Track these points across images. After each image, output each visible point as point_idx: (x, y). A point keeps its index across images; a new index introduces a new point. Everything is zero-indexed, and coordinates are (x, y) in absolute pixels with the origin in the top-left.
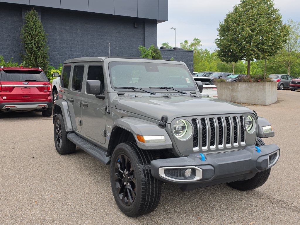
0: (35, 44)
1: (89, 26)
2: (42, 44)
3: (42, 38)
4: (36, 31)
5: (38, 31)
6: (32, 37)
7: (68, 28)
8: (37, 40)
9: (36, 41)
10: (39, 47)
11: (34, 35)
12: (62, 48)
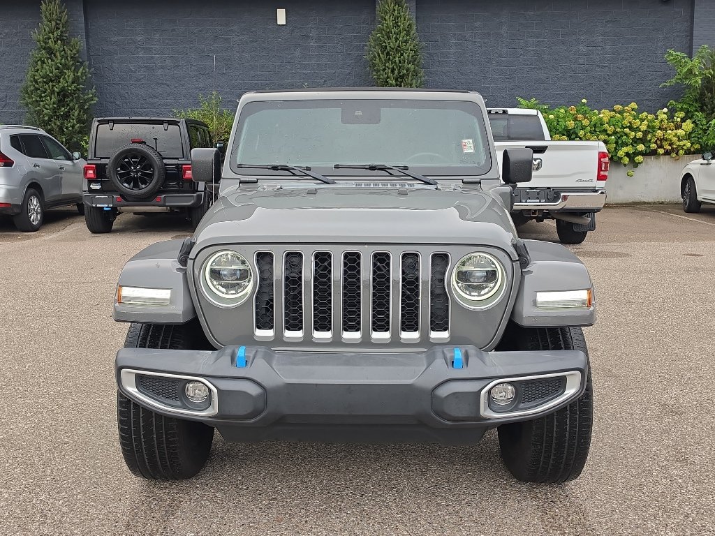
0: (393, 71)
1: (531, 13)
2: (407, 70)
3: (408, 56)
4: (397, 39)
5: (401, 39)
6: (388, 54)
7: (478, 24)
8: (397, 62)
9: (395, 63)
10: (402, 77)
11: (393, 49)
12: (462, 74)
